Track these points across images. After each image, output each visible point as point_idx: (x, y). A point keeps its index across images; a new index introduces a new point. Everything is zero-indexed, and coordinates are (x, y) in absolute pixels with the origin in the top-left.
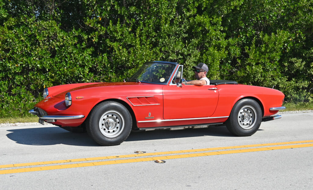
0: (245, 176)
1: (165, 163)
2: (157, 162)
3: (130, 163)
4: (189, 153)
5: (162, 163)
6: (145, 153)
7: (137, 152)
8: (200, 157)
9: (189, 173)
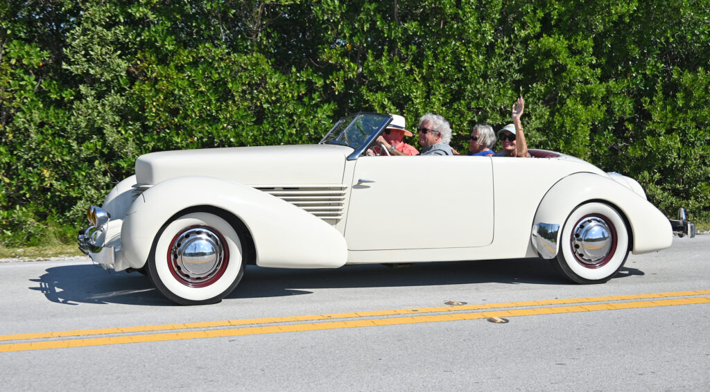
0: (669, 349)
1: (507, 324)
2: (491, 320)
3: (442, 323)
4: (553, 306)
5: (502, 322)
6: (465, 305)
7: (450, 303)
8: (574, 314)
9: (559, 341)
